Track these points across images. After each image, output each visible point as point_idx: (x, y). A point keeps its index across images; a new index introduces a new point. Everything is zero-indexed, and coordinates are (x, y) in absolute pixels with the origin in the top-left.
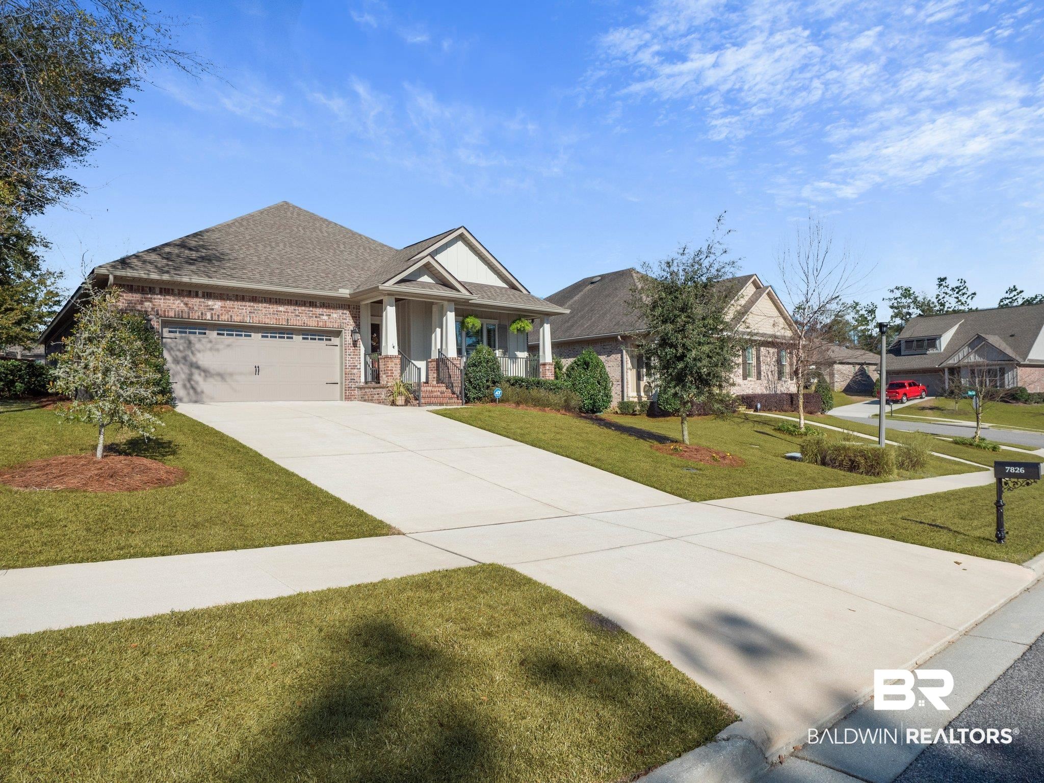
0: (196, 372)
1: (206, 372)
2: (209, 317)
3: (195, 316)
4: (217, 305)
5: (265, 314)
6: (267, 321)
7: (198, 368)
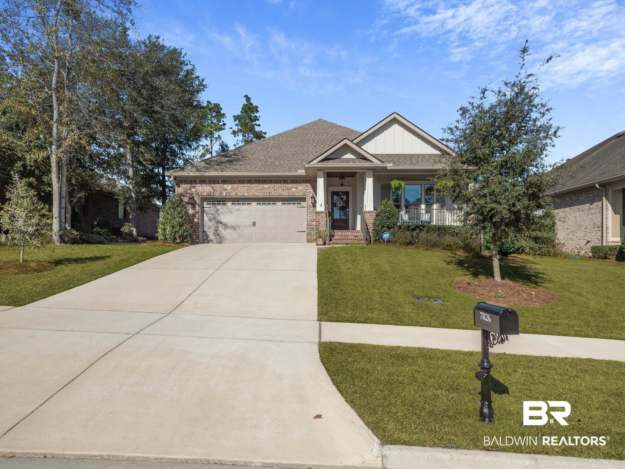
0: (220, 225)
1: (225, 226)
2: (224, 194)
3: (217, 195)
4: (229, 187)
5: (256, 190)
6: (257, 194)
7: (221, 223)
